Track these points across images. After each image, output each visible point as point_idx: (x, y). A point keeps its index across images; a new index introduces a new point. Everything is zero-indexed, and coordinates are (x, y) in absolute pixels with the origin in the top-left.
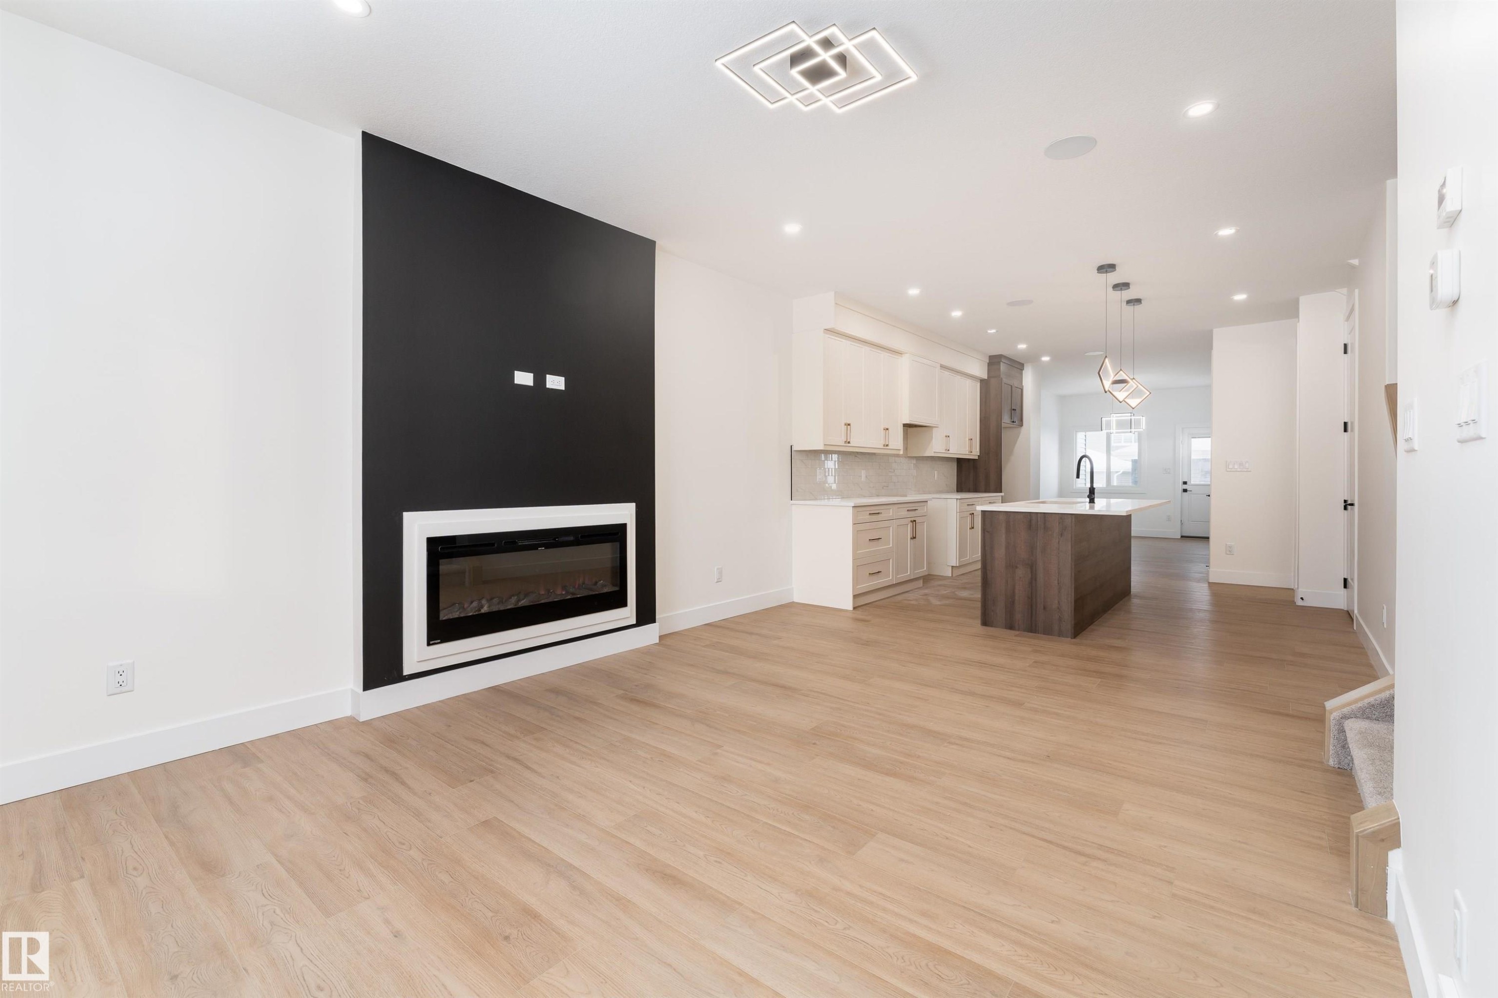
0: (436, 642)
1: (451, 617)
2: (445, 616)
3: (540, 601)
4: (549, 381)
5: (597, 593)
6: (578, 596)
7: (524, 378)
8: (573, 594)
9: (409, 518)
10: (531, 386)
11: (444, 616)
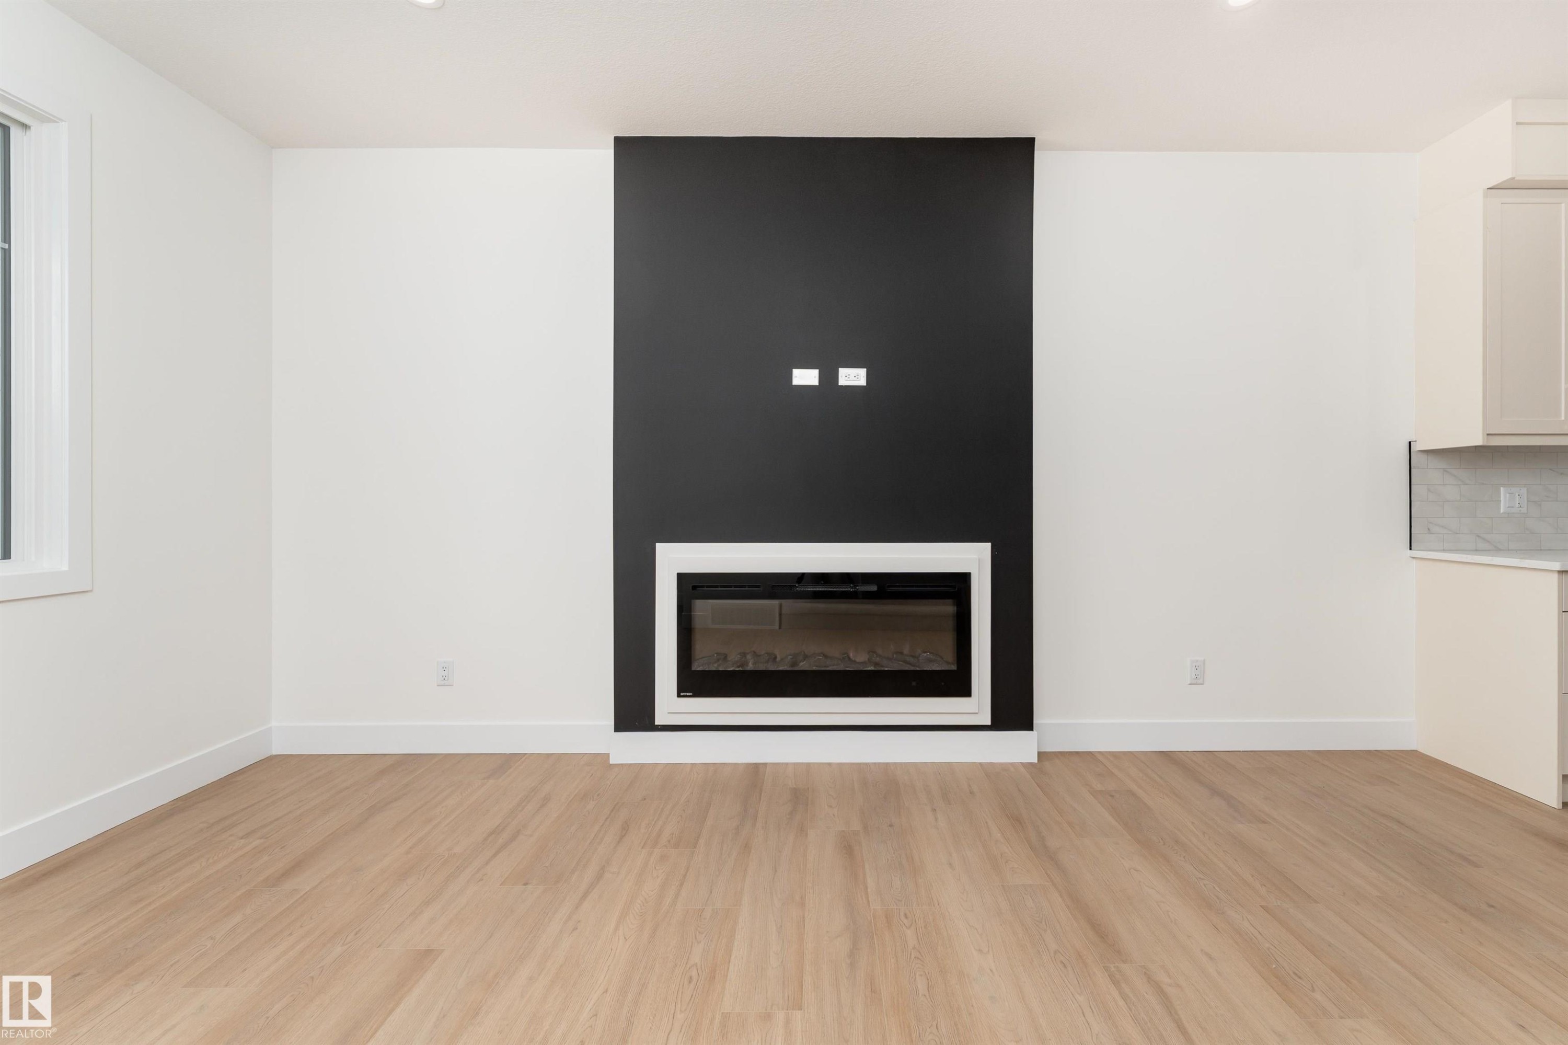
0: (687, 694)
1: (707, 669)
2: (700, 667)
3: (828, 667)
4: (842, 376)
5: (918, 669)
6: (886, 669)
7: (806, 377)
8: (876, 664)
9: (662, 549)
10: (817, 386)
11: (697, 666)
